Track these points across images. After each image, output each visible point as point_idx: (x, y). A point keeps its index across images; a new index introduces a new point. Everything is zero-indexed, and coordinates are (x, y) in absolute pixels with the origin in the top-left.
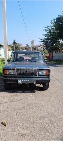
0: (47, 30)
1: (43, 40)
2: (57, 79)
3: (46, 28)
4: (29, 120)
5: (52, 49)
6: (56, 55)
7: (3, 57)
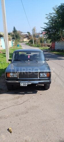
0: (49, 18)
1: (45, 29)
2: (58, 76)
3: (47, 16)
4: (32, 125)
5: (54, 39)
6: (58, 45)
7: (4, 48)
